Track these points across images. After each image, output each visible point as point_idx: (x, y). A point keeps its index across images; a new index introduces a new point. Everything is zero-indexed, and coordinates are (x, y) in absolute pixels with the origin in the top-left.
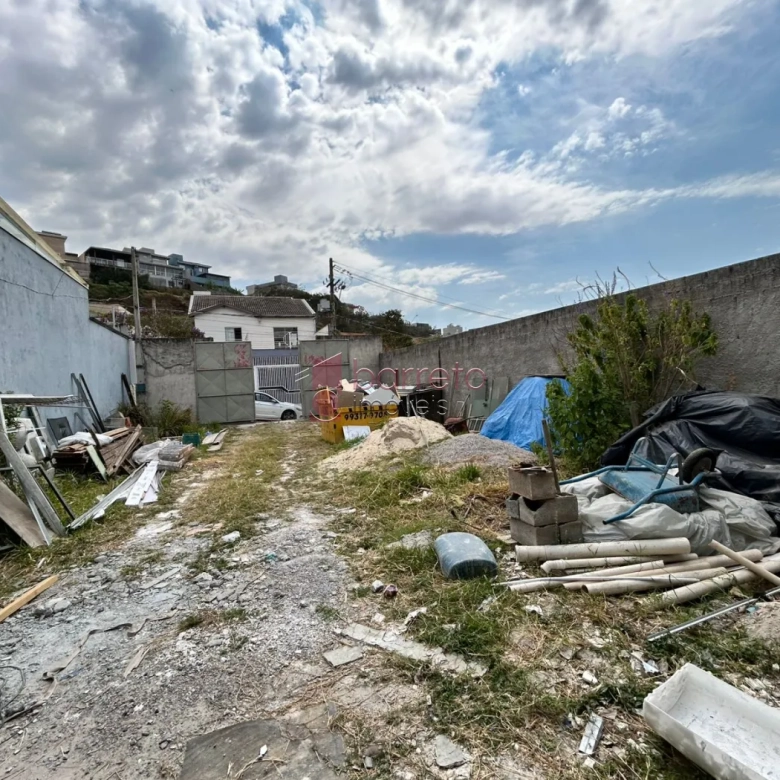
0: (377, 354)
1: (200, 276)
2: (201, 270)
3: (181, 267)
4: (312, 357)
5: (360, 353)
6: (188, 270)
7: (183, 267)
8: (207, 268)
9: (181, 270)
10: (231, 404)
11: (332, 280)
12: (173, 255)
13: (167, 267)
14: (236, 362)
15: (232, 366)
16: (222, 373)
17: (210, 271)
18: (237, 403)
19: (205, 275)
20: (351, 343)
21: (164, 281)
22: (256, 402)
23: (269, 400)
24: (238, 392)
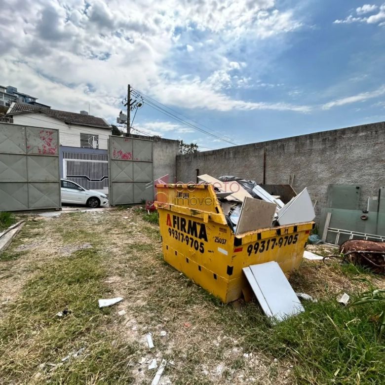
0: (175, 156)
1: (29, 103)
2: (30, 100)
3: (15, 95)
4: (120, 152)
5: (161, 153)
6: (21, 98)
7: (18, 96)
8: (35, 99)
9: (16, 97)
10: (33, 191)
11: (129, 100)
12: (9, 87)
13: (5, 94)
14: (41, 148)
15: (36, 151)
16: (24, 159)
17: (37, 101)
18: (41, 191)
19: (33, 103)
20: (154, 144)
21: (3, 102)
22: (62, 189)
23: (76, 187)
24: (42, 179)
